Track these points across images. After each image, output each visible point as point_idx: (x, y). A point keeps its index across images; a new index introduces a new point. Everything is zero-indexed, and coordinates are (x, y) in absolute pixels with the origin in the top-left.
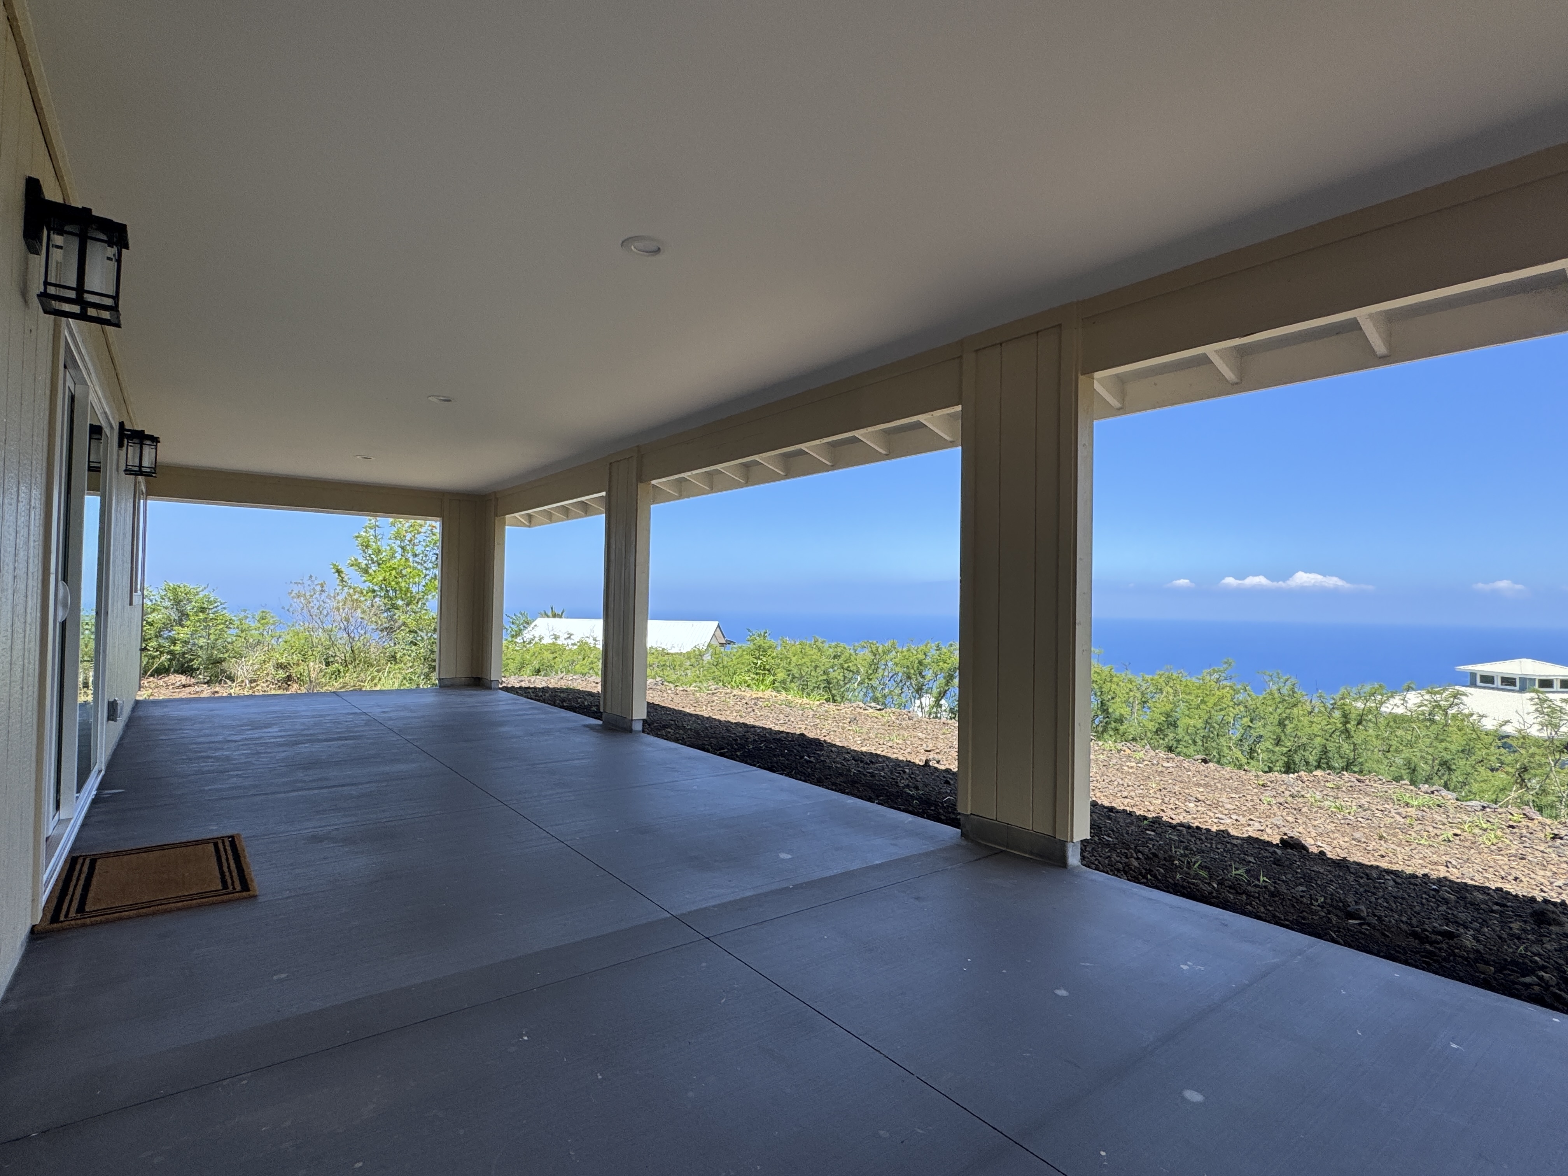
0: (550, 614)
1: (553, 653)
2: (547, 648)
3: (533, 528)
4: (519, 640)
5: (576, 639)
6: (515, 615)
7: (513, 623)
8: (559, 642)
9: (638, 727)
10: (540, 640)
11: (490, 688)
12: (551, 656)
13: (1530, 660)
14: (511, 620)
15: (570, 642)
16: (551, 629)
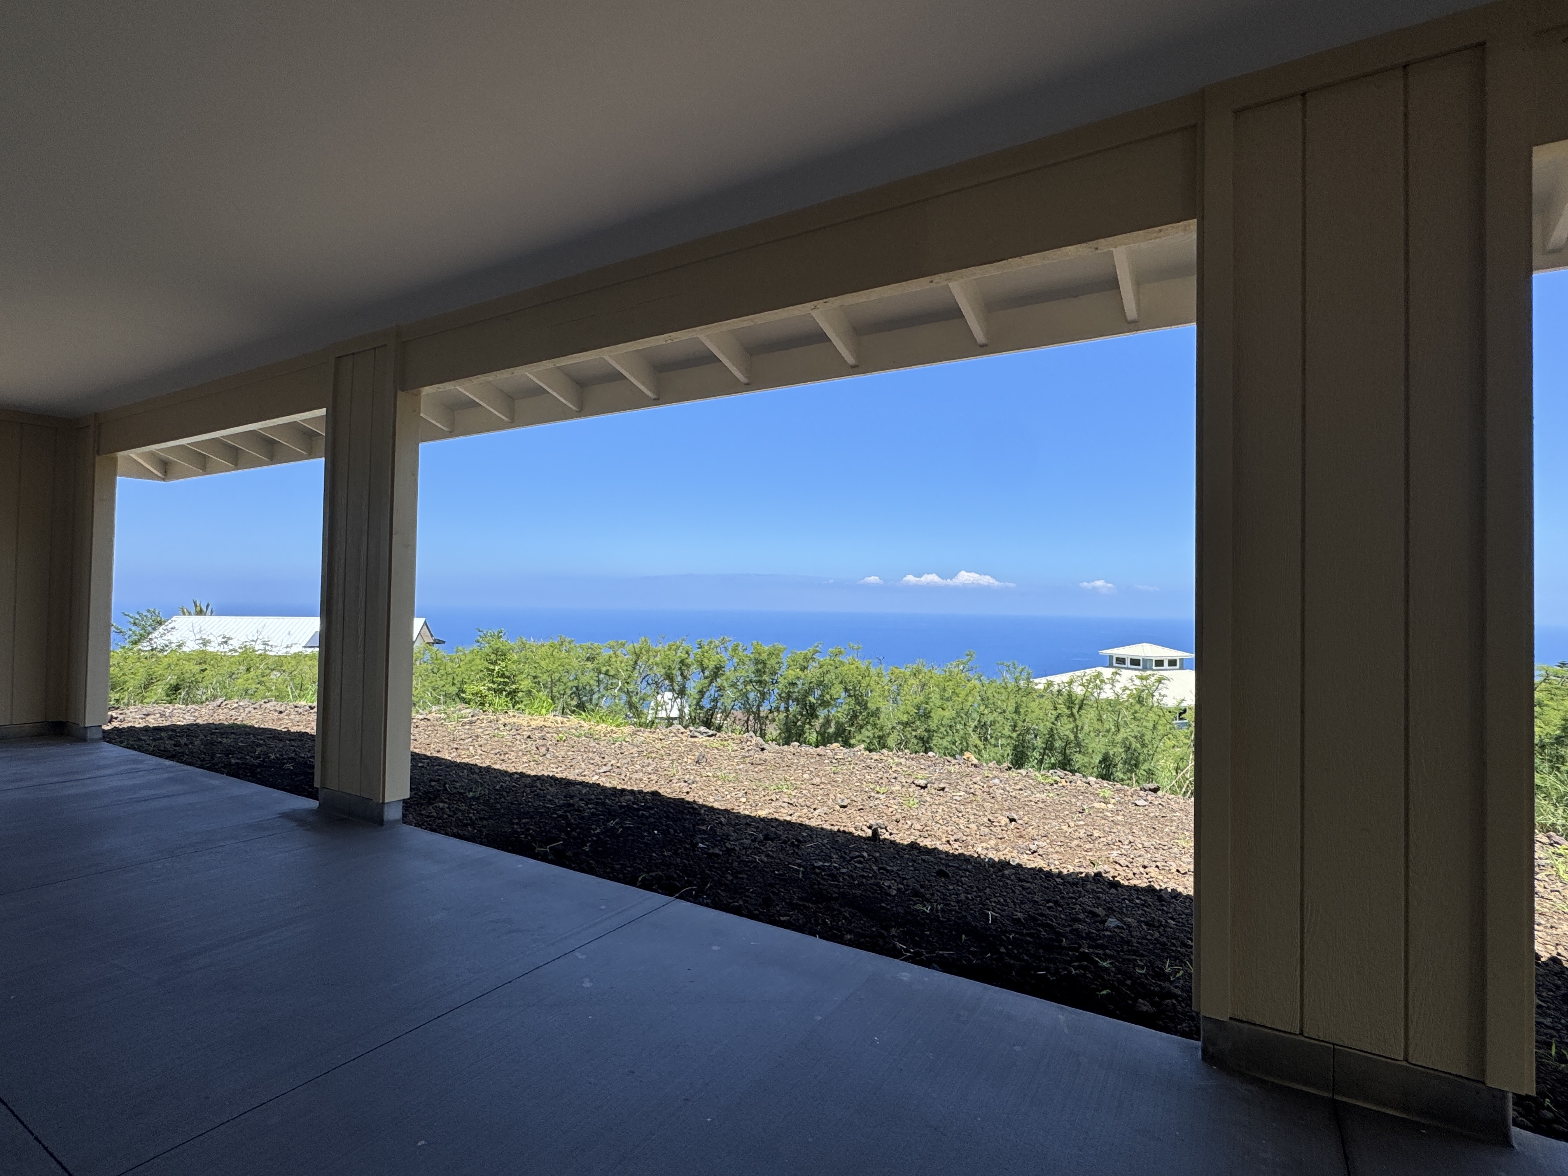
0: (193, 611)
1: (200, 664)
2: (189, 657)
3: (170, 482)
4: (145, 646)
5: (235, 644)
6: (138, 613)
7: (135, 624)
8: (209, 649)
9: (393, 813)
10: (179, 646)
11: (83, 739)
12: (198, 668)
13: (1148, 645)
14: (132, 620)
15: (227, 648)
16: (197, 630)
